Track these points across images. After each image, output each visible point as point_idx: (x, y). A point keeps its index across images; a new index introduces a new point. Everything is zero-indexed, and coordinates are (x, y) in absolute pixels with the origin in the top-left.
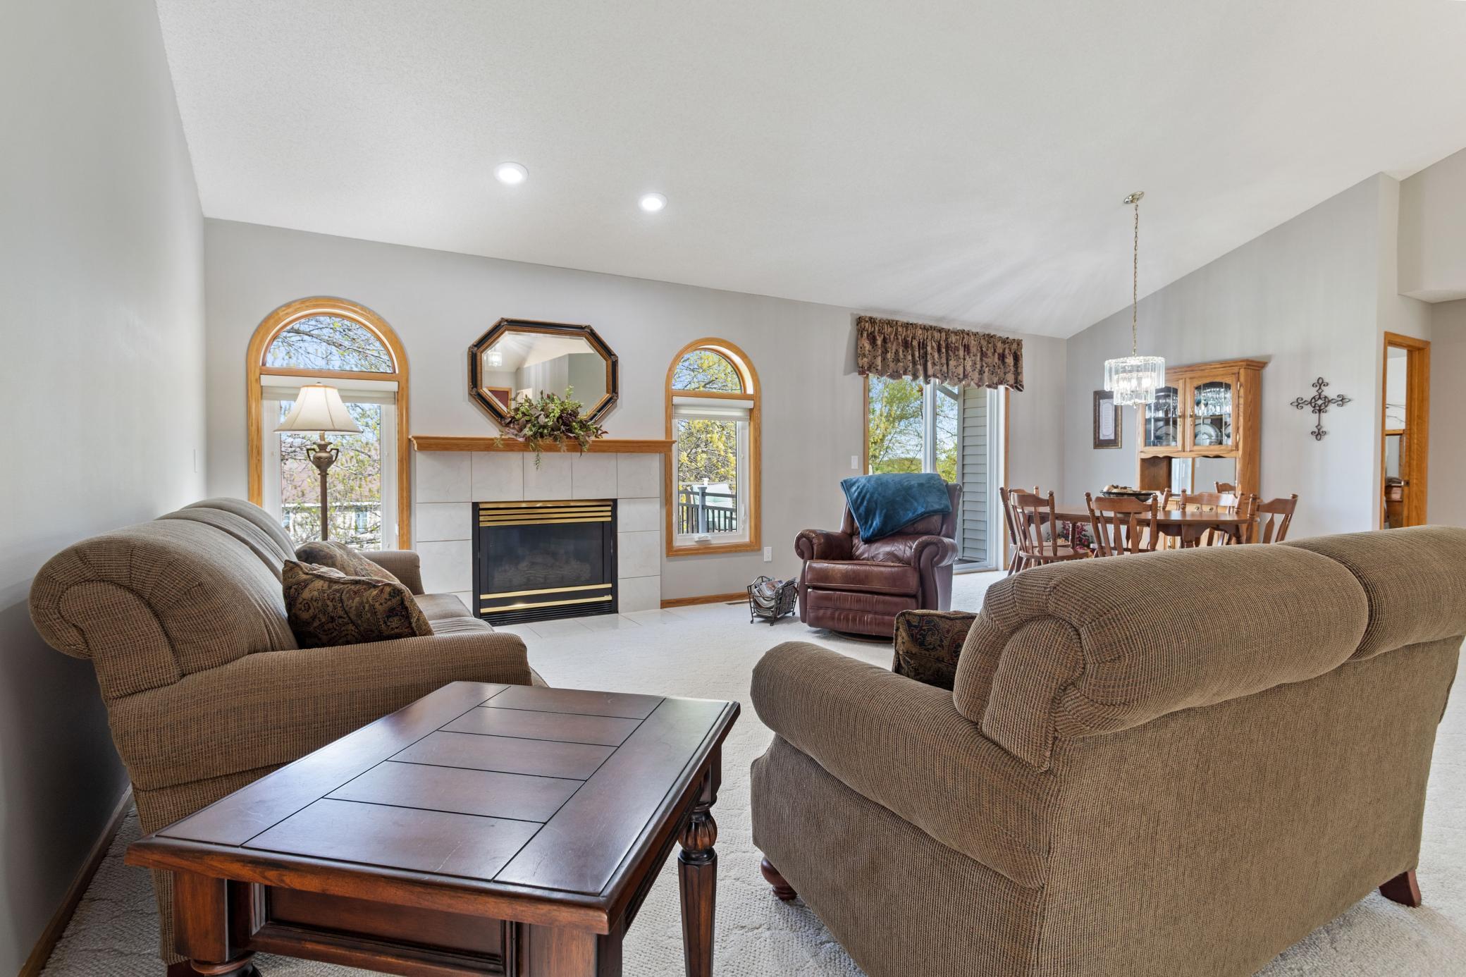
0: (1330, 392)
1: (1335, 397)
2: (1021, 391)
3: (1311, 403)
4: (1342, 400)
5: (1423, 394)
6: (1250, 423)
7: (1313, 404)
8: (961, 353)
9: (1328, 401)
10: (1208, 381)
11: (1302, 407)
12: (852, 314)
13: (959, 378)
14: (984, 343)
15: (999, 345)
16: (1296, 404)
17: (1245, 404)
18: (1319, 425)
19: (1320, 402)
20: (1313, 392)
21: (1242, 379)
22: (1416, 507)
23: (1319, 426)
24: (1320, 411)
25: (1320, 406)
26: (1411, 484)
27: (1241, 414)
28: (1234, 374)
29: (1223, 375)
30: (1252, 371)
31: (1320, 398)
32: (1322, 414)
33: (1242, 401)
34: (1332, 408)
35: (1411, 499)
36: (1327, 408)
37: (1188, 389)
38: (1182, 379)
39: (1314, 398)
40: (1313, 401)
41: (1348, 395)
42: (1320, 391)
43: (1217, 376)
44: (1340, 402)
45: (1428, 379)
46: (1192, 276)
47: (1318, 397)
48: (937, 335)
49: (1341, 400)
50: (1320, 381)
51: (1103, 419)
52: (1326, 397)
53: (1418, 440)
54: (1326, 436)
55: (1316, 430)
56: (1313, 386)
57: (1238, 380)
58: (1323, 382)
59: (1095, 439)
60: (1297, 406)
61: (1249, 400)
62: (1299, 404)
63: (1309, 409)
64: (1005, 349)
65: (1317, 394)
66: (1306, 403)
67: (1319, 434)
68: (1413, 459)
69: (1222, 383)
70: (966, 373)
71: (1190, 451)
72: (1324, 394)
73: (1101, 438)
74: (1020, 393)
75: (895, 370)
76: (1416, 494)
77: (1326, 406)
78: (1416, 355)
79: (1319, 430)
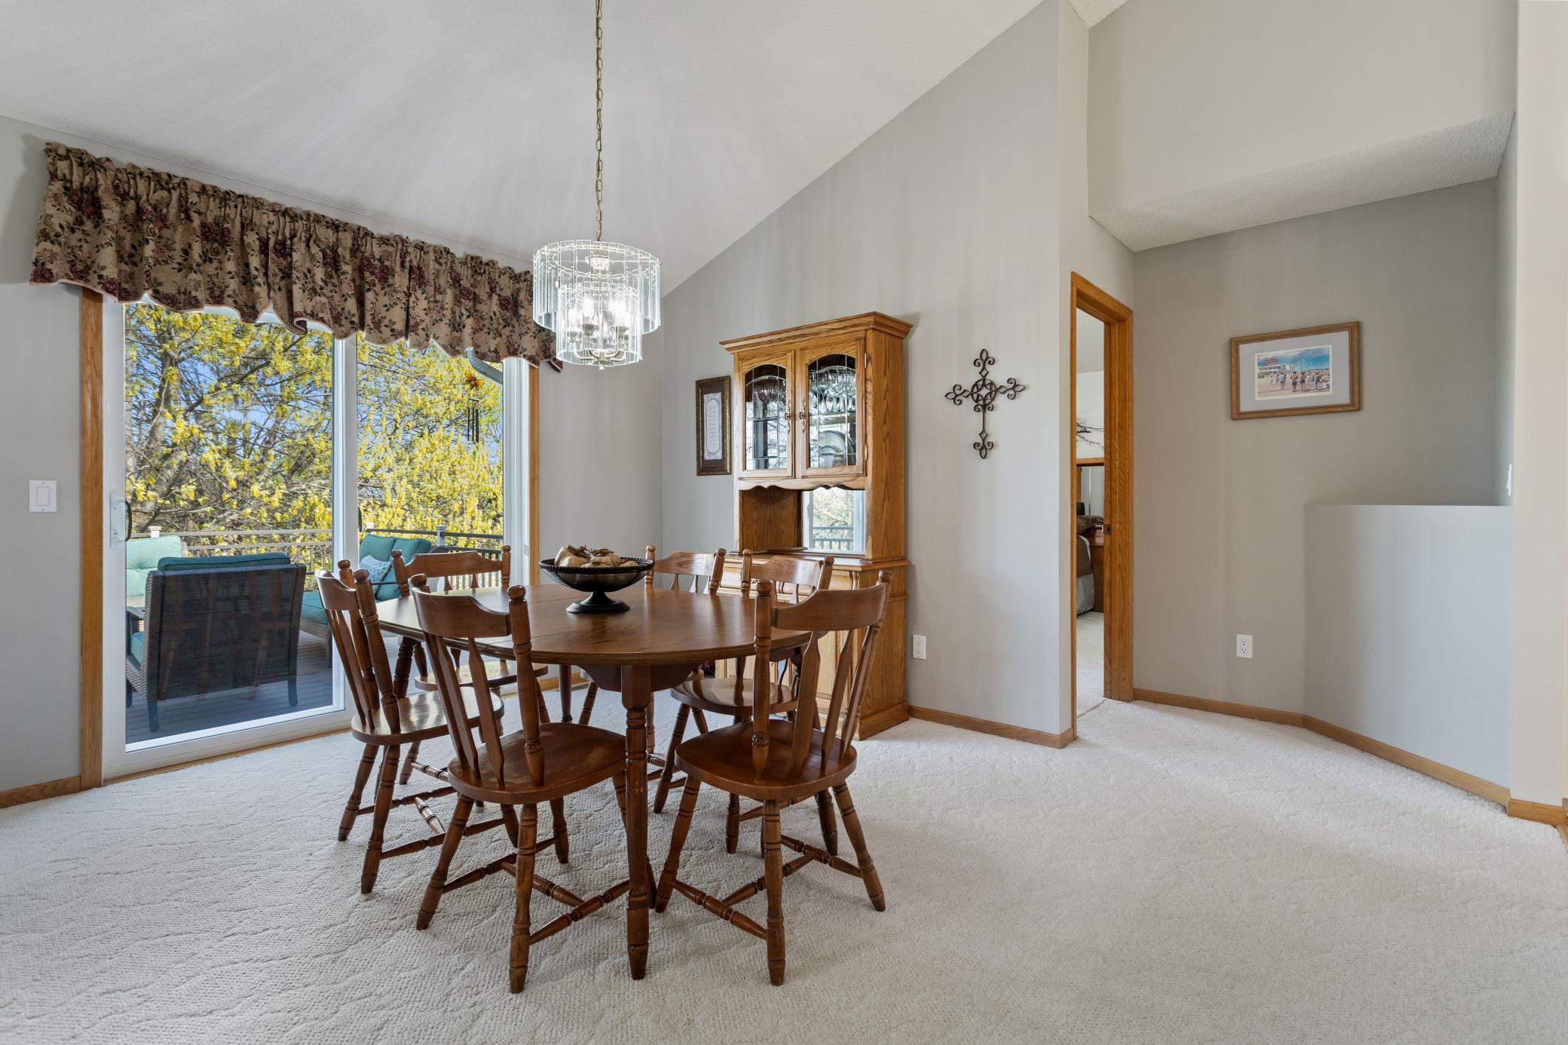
0: (998, 375)
1: (1005, 383)
2: (558, 371)
3: (972, 394)
4: (1015, 388)
5: (1125, 390)
6: (885, 429)
7: (975, 396)
8: (401, 280)
9: (995, 390)
10: (824, 353)
11: (961, 402)
12: (27, 138)
13: (392, 330)
14: (465, 273)
15: (504, 281)
16: (953, 396)
17: (876, 392)
18: (984, 431)
19: (984, 392)
20: (973, 375)
21: (870, 349)
22: (1120, 566)
23: (983, 433)
24: (984, 407)
25: (984, 399)
26: (1113, 530)
27: (870, 410)
28: (859, 339)
29: (844, 342)
30: (887, 337)
31: (984, 385)
32: (988, 412)
33: (870, 387)
34: (1001, 400)
35: (1113, 555)
36: (993, 403)
37: (798, 368)
38: (791, 351)
39: (976, 385)
40: (975, 390)
41: (1023, 380)
42: (984, 373)
43: (836, 344)
44: (1012, 392)
45: (1131, 366)
46: (817, 184)
47: (981, 383)
48: (326, 235)
49: (1013, 388)
50: (984, 357)
51: (708, 427)
52: (992, 383)
53: (1120, 462)
54: (993, 451)
55: (981, 441)
56: (975, 363)
57: (865, 350)
58: (987, 358)
59: (698, 459)
60: (954, 399)
61: (884, 388)
62: (957, 396)
63: (969, 403)
64: (518, 290)
65: (981, 378)
66: (966, 394)
67: (984, 447)
68: (1115, 492)
69: (842, 357)
70: (412, 322)
71: (804, 477)
72: (990, 377)
73: (707, 457)
74: (555, 373)
75: (183, 290)
76: (1119, 545)
77: (993, 399)
78: (1116, 329)
79: (984, 440)
